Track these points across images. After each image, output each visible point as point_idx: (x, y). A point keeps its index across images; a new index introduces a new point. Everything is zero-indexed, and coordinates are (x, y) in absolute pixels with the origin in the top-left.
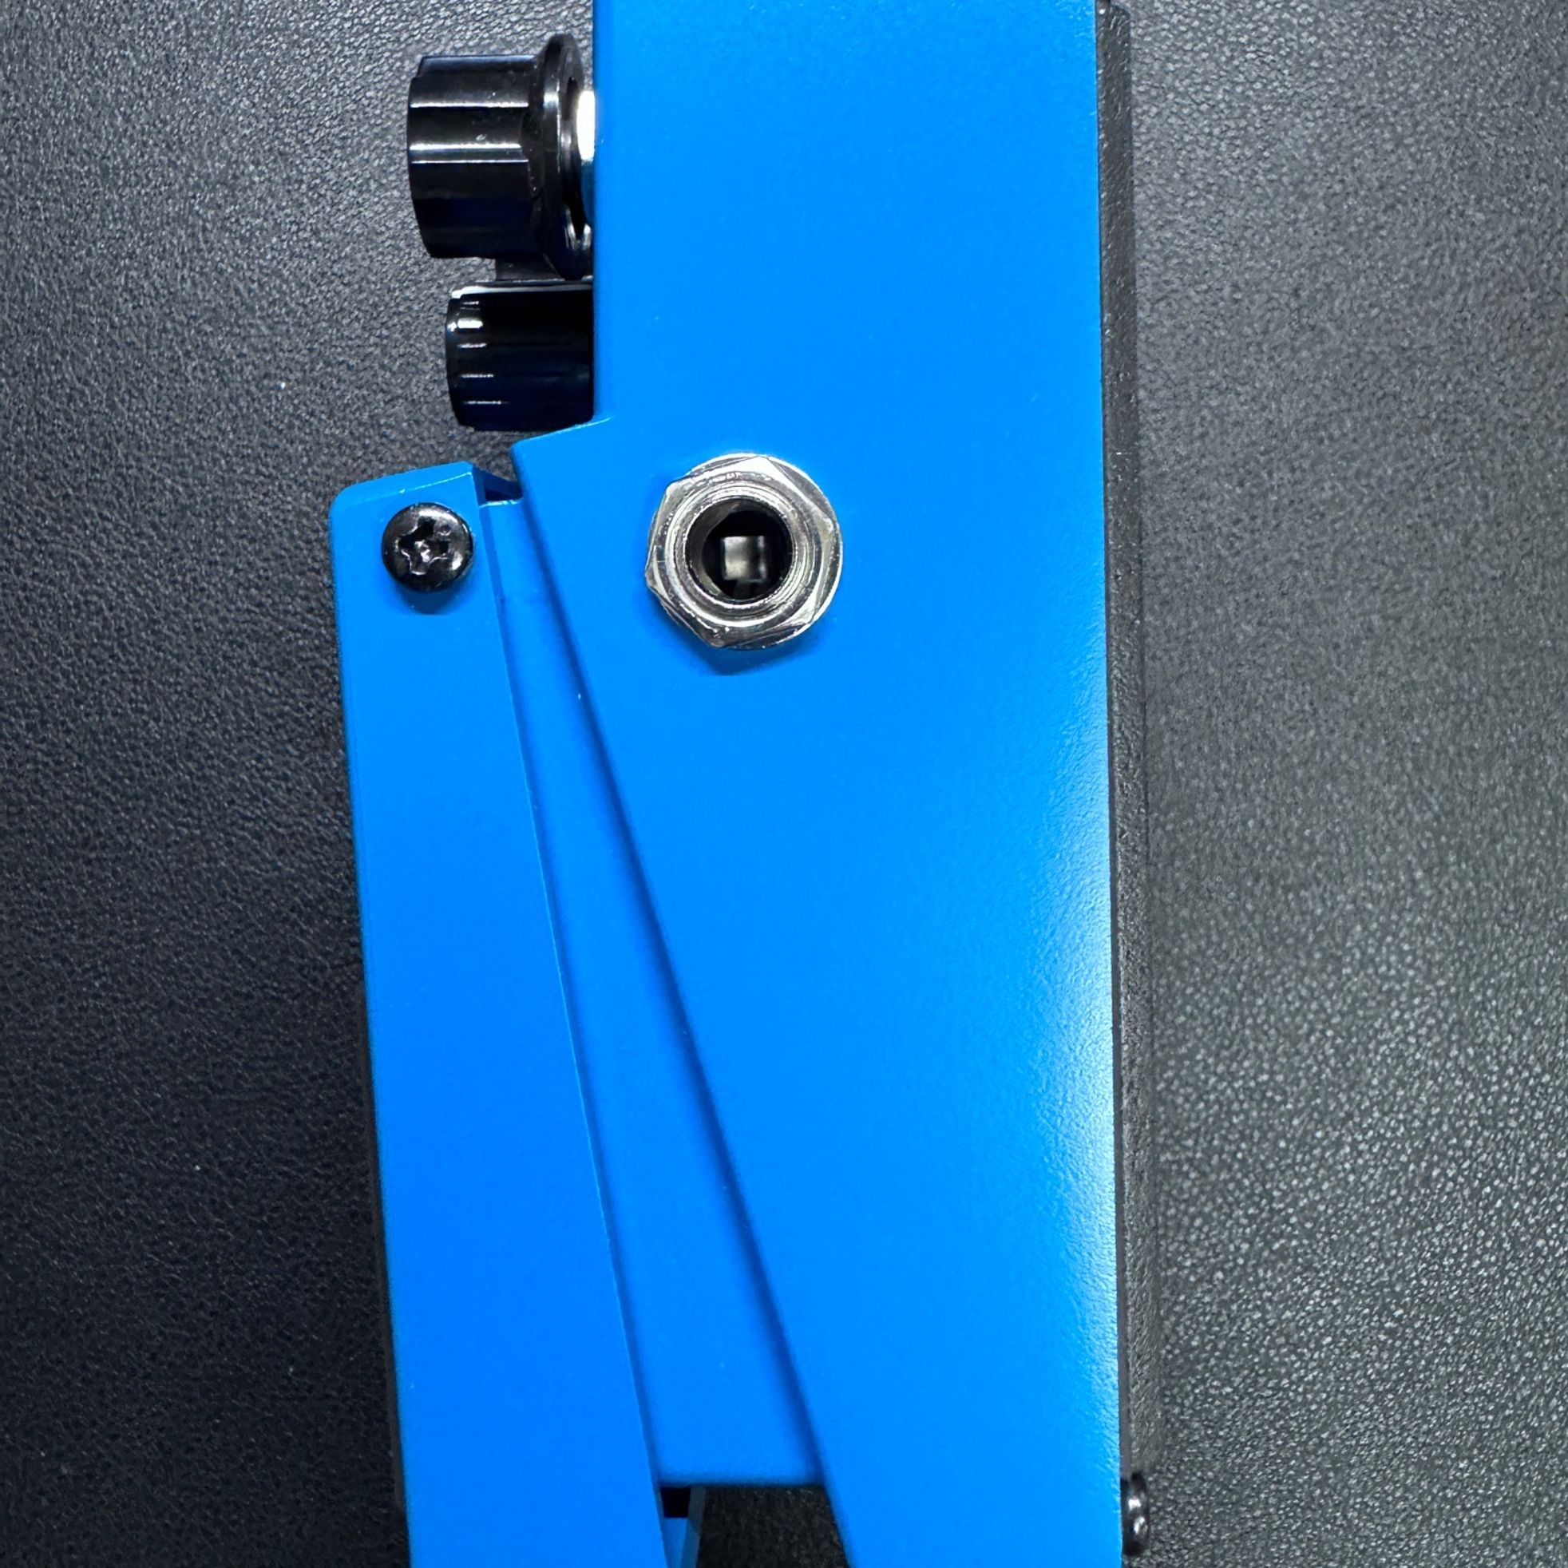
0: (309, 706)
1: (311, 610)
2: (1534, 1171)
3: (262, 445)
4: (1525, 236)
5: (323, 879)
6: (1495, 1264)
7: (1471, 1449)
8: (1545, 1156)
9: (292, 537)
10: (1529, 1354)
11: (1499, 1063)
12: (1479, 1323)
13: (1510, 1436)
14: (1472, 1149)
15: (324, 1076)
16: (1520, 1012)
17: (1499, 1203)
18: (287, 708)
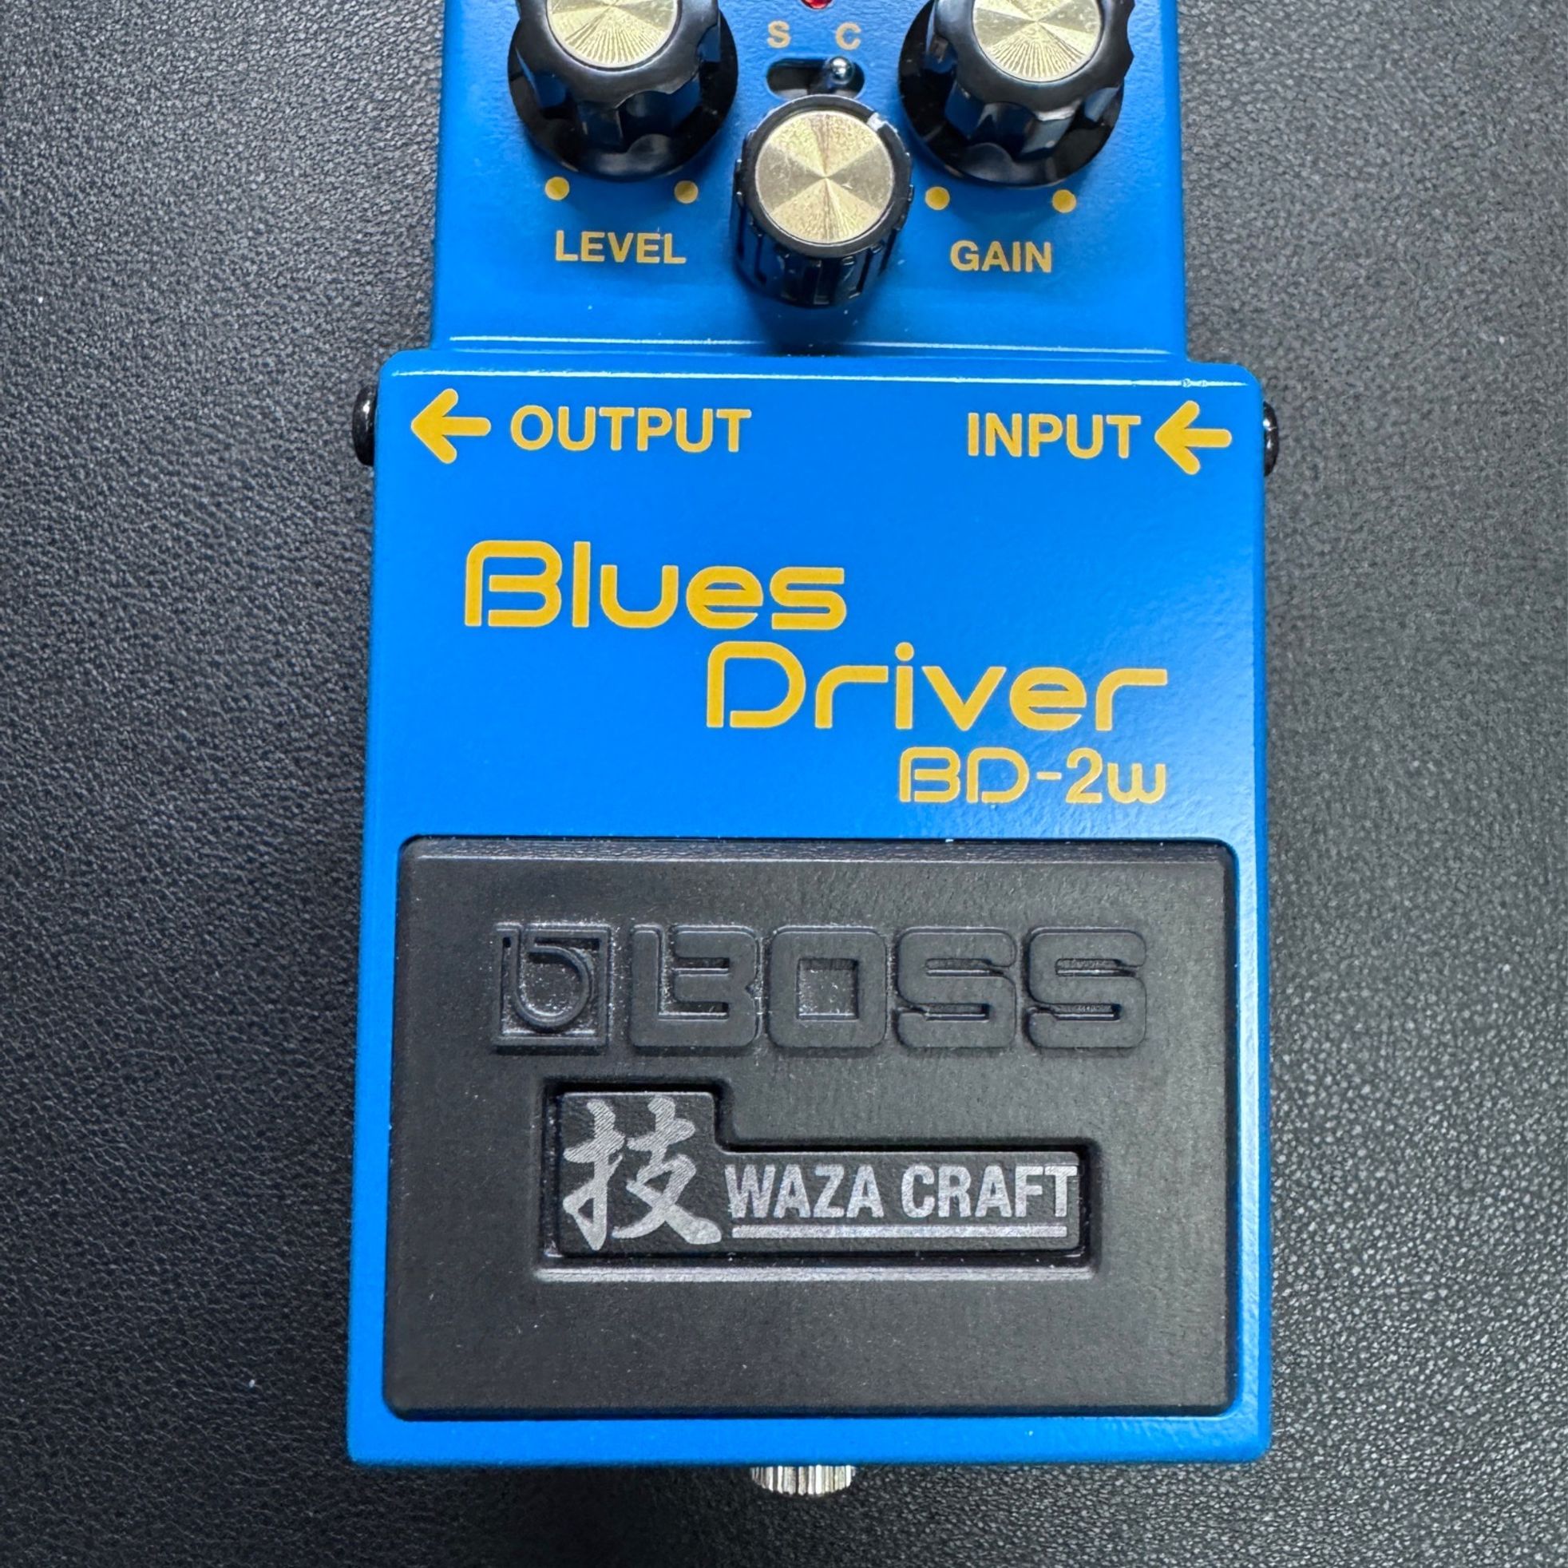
0: (44, 646)
1: (53, 542)
2: (1351, 1191)
3: (14, 363)
4: (1362, 201)
5: (46, 837)
6: (1307, 1293)
7: (1276, 1500)
8: (1363, 1175)
9: (38, 463)
10: (1342, 1394)
11: (1316, 1070)
12: (1289, 1358)
13: (1319, 1485)
14: (1286, 1165)
15: (30, 1056)
16: (1338, 1017)
17: (1312, 1227)
18: (18, 648)
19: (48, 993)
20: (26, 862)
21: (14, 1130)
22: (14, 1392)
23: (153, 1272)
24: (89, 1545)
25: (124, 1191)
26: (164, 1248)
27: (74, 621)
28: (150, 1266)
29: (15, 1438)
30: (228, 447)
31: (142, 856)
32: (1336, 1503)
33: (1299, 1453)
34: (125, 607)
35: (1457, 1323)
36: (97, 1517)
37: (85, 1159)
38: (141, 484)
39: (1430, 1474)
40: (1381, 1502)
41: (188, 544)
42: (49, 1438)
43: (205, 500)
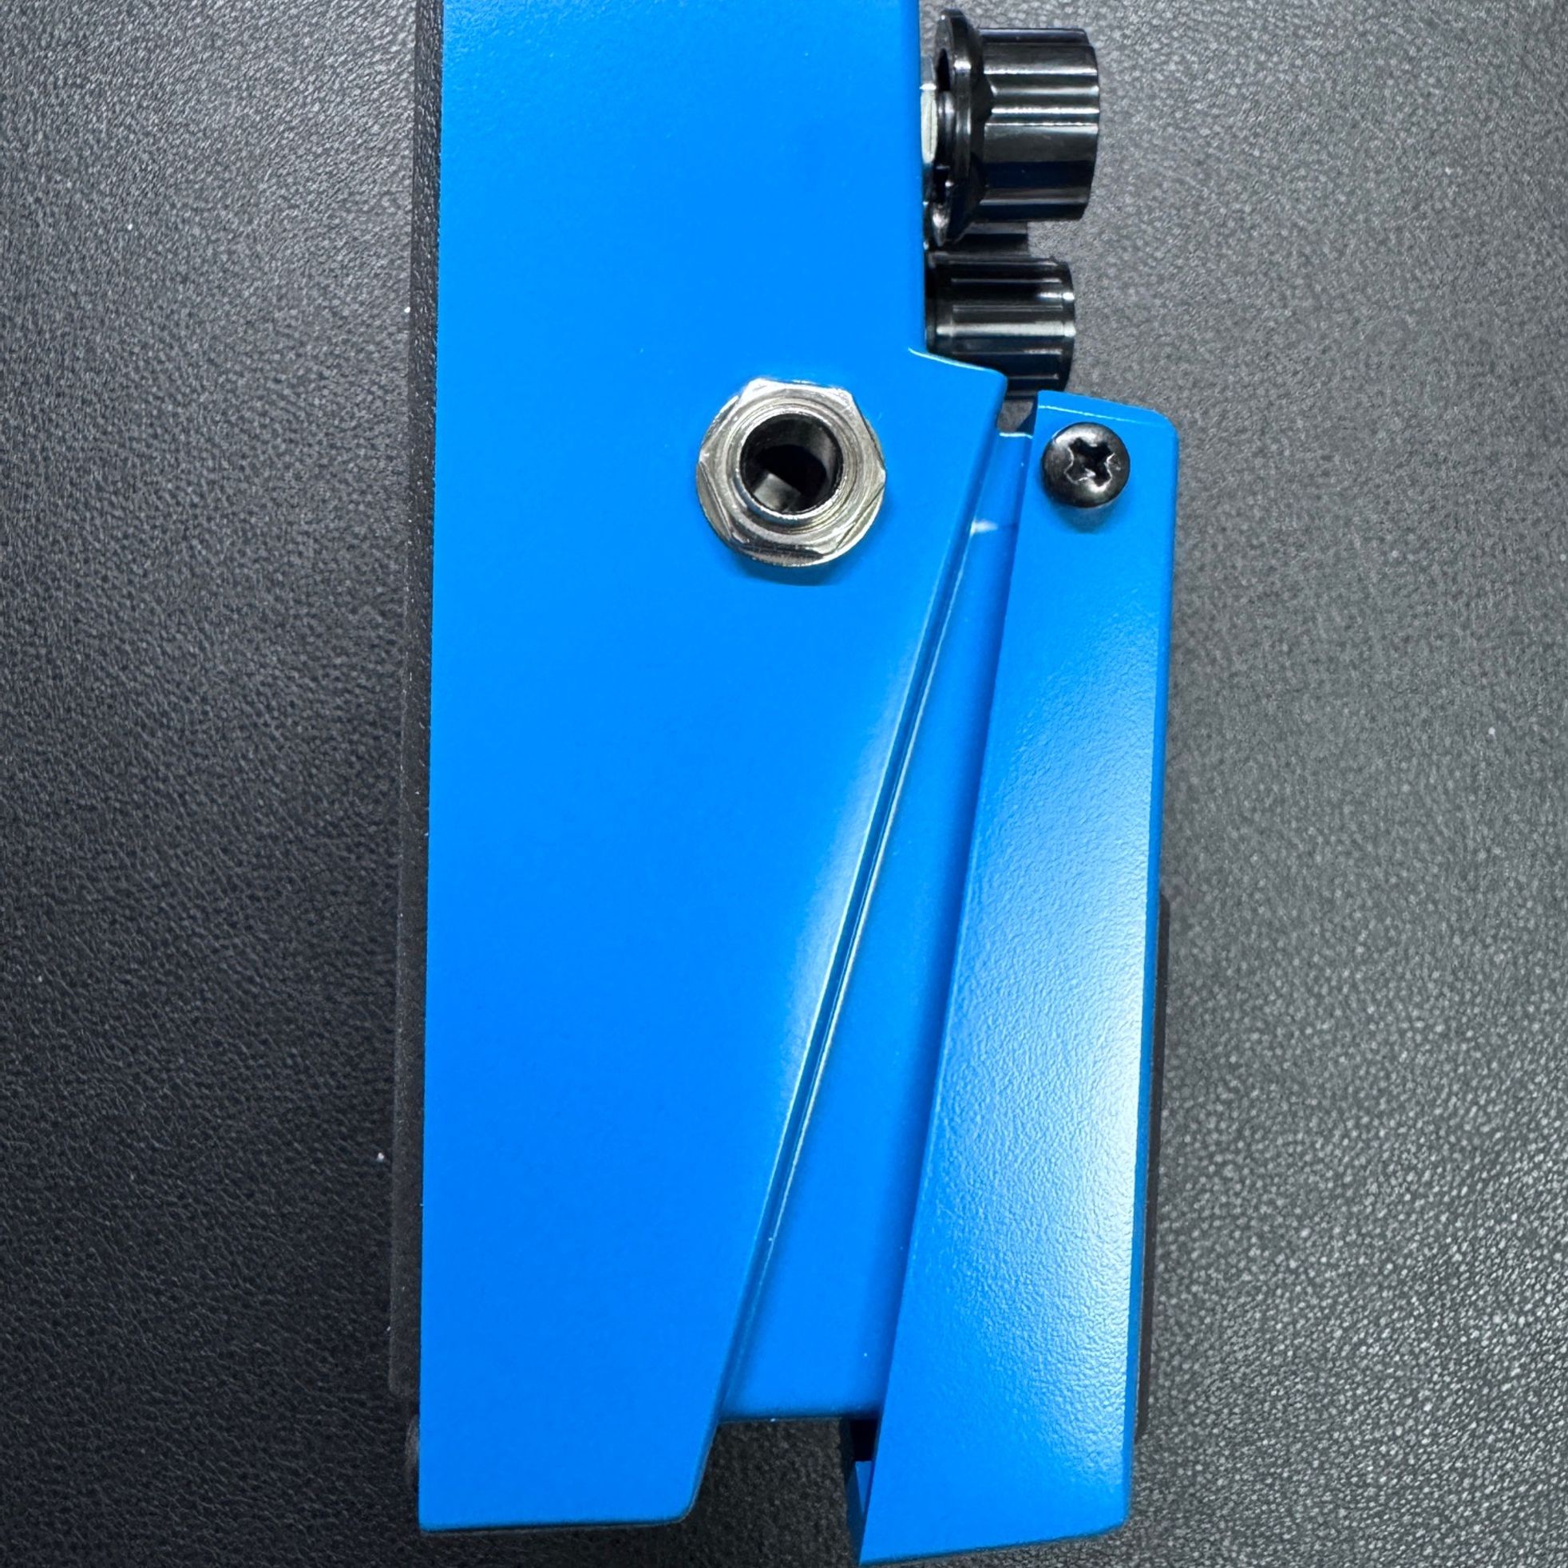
19: (178, 828)
20: (150, 715)
21: (155, 948)
22: (170, 1176)
23: (286, 1066)
24: (246, 1306)
25: (255, 997)
26: (294, 1044)
27: (178, 504)
28: (283, 1060)
29: (174, 1215)
30: (302, 344)
31: (251, 704)
32: (1367, 1218)
33: (1330, 1174)
34: (222, 488)
35: (1468, 1051)
36: (252, 1281)
37: (219, 970)
38: (228, 380)
39: (1451, 1188)
40: (1408, 1215)
41: (274, 431)
42: (205, 1214)
43: (286, 392)
